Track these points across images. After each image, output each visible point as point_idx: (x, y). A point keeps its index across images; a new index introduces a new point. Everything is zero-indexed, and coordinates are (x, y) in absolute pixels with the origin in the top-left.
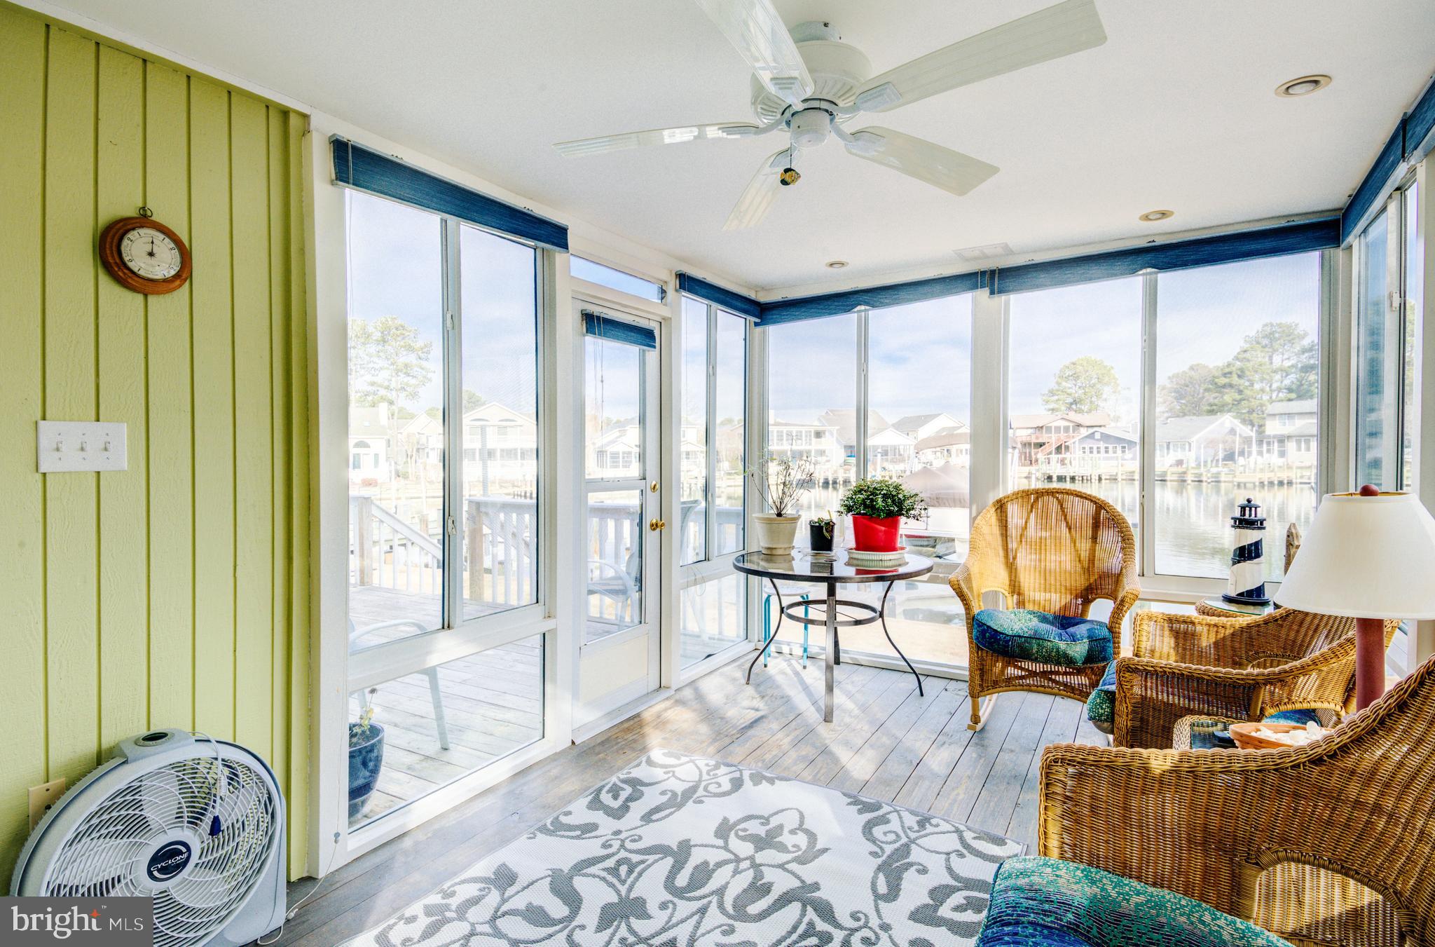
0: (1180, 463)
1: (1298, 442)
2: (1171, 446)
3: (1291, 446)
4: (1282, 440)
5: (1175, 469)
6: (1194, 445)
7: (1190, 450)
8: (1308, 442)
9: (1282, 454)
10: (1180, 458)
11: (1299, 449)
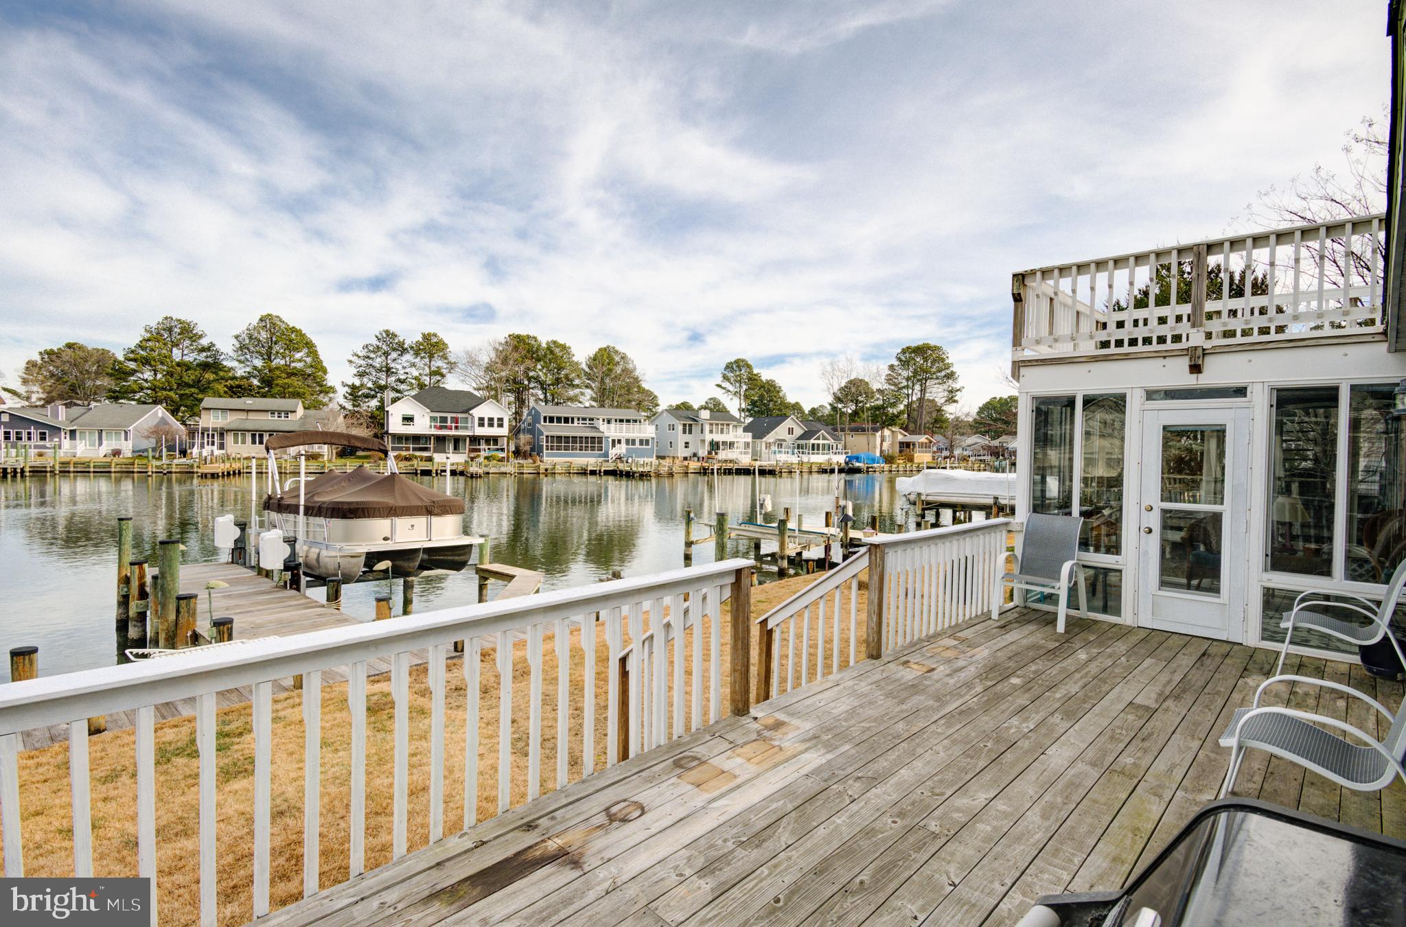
0: (116, 453)
1: (236, 436)
2: (104, 434)
3: (229, 439)
4: (222, 433)
5: (116, 460)
6: (131, 435)
7: (126, 439)
8: (244, 436)
9: (222, 447)
10: (114, 447)
11: (236, 442)
